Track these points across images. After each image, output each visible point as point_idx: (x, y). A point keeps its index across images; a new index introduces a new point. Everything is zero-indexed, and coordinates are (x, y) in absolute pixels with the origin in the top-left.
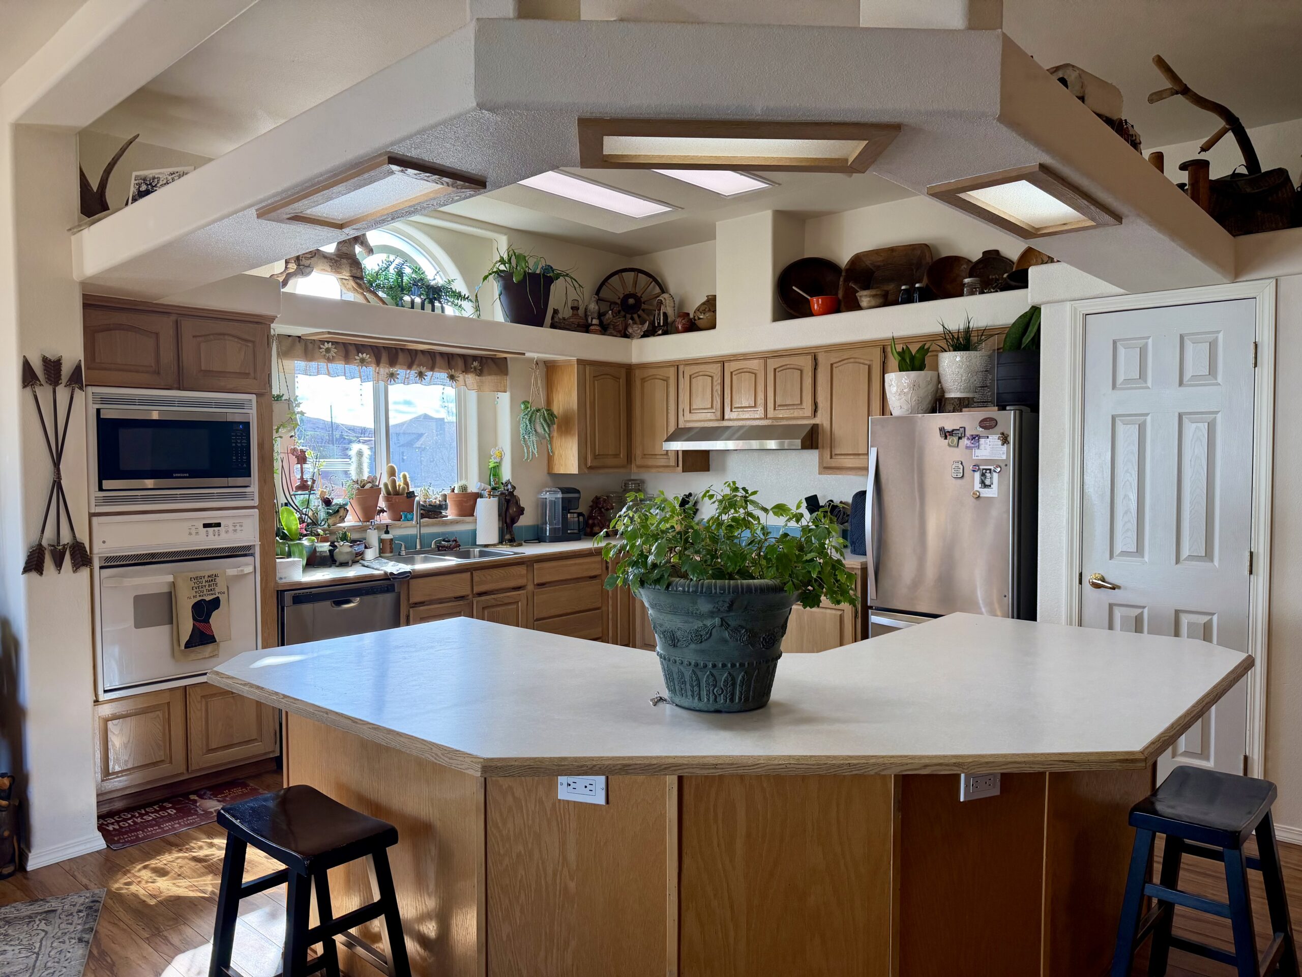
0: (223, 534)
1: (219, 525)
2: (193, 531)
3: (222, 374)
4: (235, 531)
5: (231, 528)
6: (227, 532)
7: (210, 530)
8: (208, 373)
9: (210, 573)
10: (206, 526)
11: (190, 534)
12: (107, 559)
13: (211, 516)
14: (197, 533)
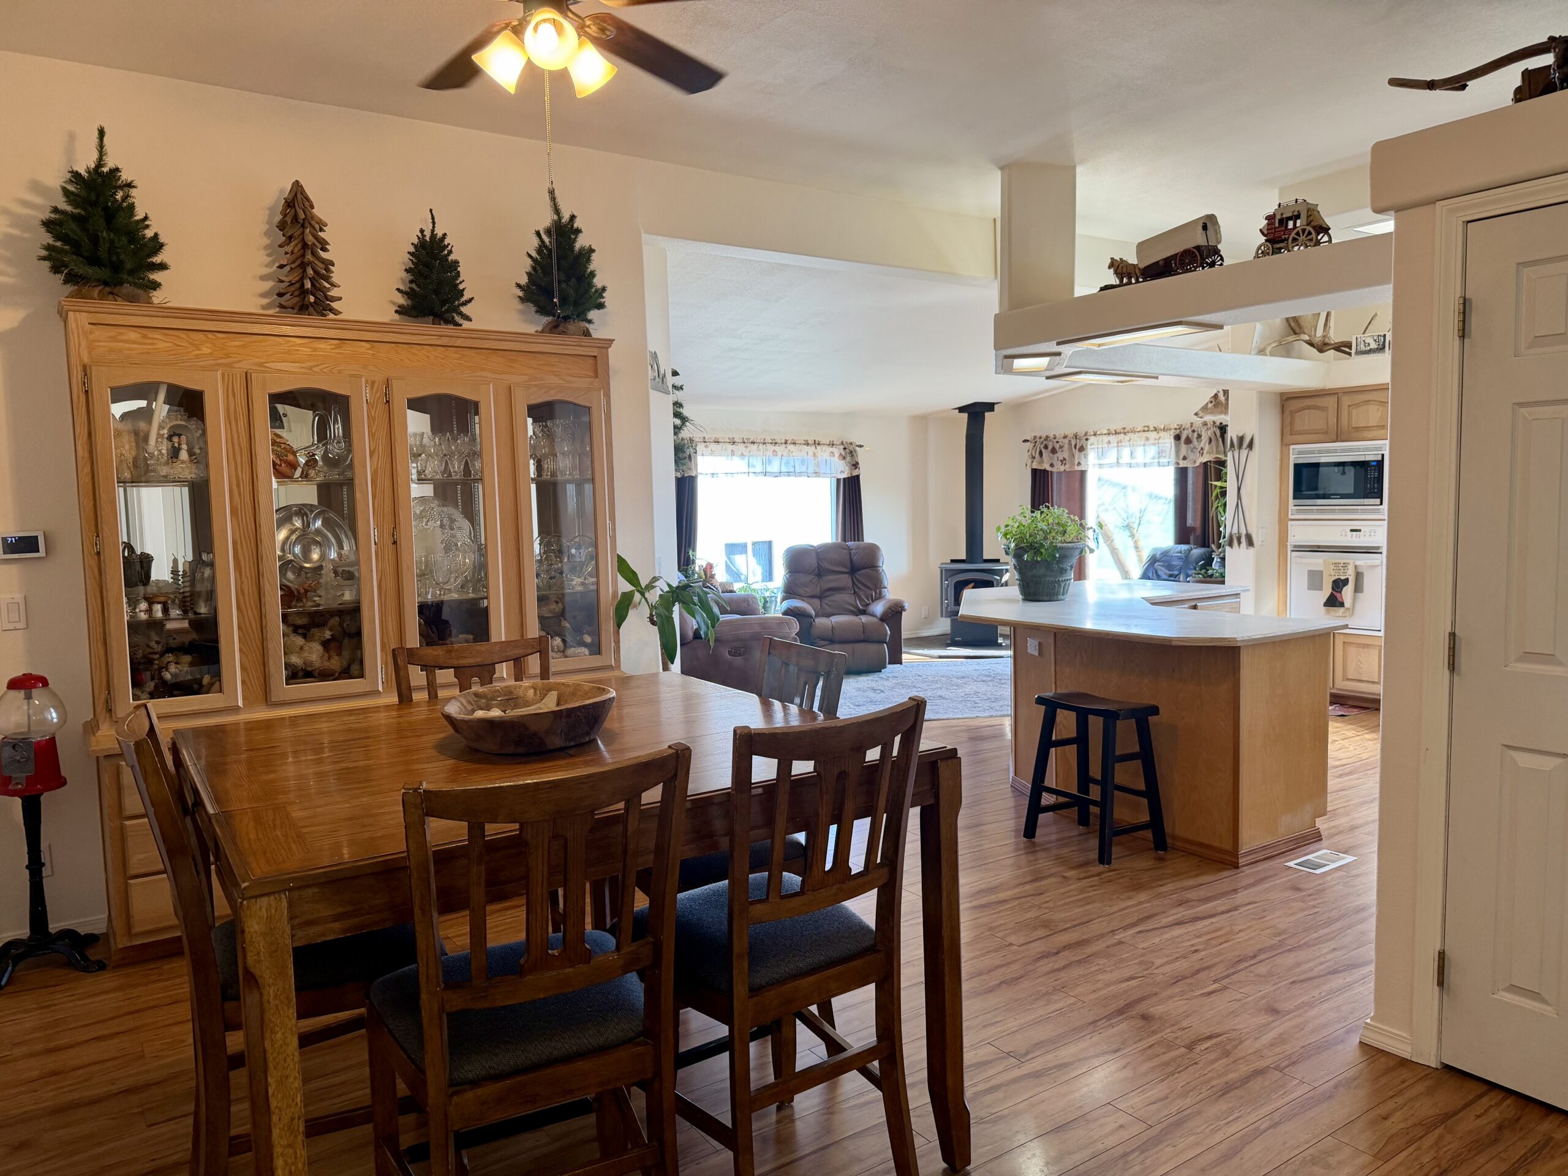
0: (1362, 537)
1: (1359, 531)
2: (1344, 534)
3: (1367, 428)
4: (1370, 535)
5: (1368, 533)
6: (1365, 535)
7: (1354, 533)
8: (1357, 429)
9: (1345, 561)
10: (1352, 531)
11: (1342, 535)
12: (1295, 546)
13: (1355, 525)
14: (1346, 535)
